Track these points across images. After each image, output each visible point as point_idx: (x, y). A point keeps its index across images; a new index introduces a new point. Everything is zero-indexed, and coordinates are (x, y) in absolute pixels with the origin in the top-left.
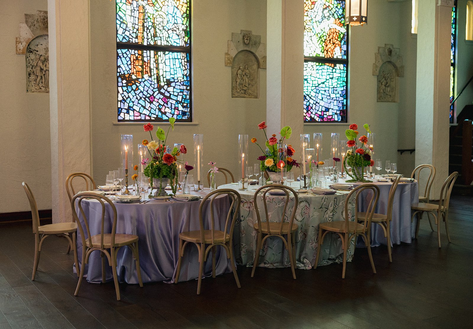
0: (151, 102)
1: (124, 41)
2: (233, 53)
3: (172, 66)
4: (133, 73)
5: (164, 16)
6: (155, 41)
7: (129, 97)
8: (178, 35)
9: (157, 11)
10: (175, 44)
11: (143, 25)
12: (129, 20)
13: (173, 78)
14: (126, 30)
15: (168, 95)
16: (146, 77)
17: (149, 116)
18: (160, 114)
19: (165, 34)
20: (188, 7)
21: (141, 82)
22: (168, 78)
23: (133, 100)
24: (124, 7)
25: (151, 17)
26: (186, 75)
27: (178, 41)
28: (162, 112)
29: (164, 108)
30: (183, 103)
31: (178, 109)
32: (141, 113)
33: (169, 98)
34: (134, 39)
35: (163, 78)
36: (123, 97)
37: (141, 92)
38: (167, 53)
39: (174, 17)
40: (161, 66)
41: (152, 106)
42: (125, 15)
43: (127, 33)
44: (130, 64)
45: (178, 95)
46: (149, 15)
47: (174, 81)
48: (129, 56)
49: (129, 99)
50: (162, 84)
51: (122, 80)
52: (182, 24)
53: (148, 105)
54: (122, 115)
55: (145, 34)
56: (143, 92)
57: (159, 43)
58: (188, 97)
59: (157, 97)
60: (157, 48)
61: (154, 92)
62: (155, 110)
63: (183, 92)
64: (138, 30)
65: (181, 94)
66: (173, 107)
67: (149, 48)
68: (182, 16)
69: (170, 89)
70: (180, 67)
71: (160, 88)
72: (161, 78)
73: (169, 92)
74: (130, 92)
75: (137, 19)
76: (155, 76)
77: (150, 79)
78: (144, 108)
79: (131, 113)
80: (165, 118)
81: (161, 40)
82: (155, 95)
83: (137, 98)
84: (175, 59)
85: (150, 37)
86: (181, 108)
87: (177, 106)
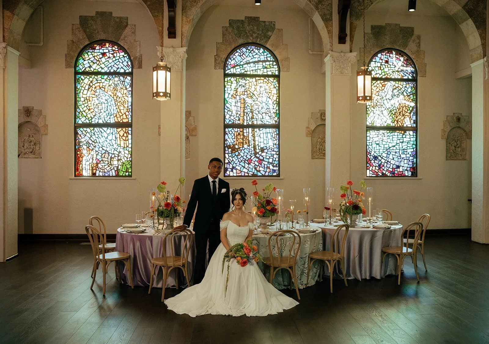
0: (249, 164)
1: (230, 123)
2: (313, 127)
3: (265, 138)
4: (236, 144)
5: (259, 104)
6: (252, 121)
7: (233, 160)
8: (270, 117)
9: (254, 101)
10: (268, 123)
11: (244, 112)
12: (234, 109)
13: (266, 146)
15: (262, 158)
16: (246, 146)
17: (247, 173)
18: (256, 172)
19: (260, 116)
20: (277, 96)
21: (242, 150)
22: (262, 146)
23: (236, 162)
24: (230, 101)
25: (250, 106)
26: (276, 144)
27: (270, 121)
28: (257, 170)
29: (258, 167)
30: (273, 164)
31: (269, 168)
32: (241, 171)
33: (263, 160)
34: (237, 121)
35: (258, 146)
36: (229, 161)
37: (242, 157)
38: (261, 129)
39: (267, 104)
40: (257, 139)
41: (250, 166)
42: (231, 106)
44: (234, 138)
45: (269, 158)
46: (248, 104)
47: (267, 149)
48: (234, 132)
49: (233, 162)
50: (258, 151)
51: (228, 149)
52: (273, 108)
53: (247, 166)
54: (228, 172)
55: (245, 117)
56: (243, 157)
57: (255, 123)
58: (277, 159)
59: (254, 160)
60: (253, 126)
61: (251, 157)
62: (252, 169)
63: (273, 156)
64: (240, 115)
65: (272, 157)
66: (266, 166)
67: (248, 126)
68: (273, 103)
69: (264, 154)
70: (271, 139)
71: (256, 153)
72: (257, 147)
73: (262, 156)
74: (234, 157)
75: (239, 108)
76: (253, 145)
77: (249, 148)
78: (244, 167)
79: (234, 171)
80: (259, 174)
81: (257, 120)
82: (252, 159)
83: (239, 161)
84: (267, 133)
85: (248, 118)
86: (271, 167)
87: (268, 166)
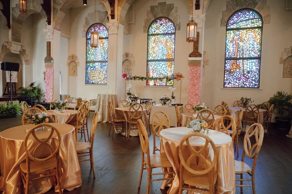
0: (239, 80)
1: (229, 57)
3: (250, 65)
4: (232, 69)
5: (248, 45)
6: (243, 56)
7: (229, 78)
8: (255, 52)
9: (244, 44)
10: (253, 56)
11: (238, 50)
12: (231, 49)
13: (251, 70)
14: (230, 53)
16: (238, 70)
17: (238, 86)
18: (243, 85)
19: (248, 52)
20: (260, 40)
21: (235, 72)
22: (248, 70)
23: (231, 79)
24: (229, 44)
25: (241, 46)
26: (258, 69)
27: (254, 55)
28: (244, 84)
29: (245, 82)
30: (255, 81)
31: (252, 83)
32: (234, 85)
33: (249, 78)
34: (233, 56)
35: (246, 70)
36: (227, 78)
37: (235, 76)
38: (248, 60)
39: (253, 45)
40: (245, 66)
41: (240, 82)
42: (230, 47)
43: (230, 54)
44: (231, 66)
45: (253, 77)
46: (240, 46)
47: (251, 72)
48: (231, 63)
49: (229, 79)
50: (245, 73)
51: (227, 72)
52: (257, 46)
53: (238, 81)
54: (226, 85)
56: (236, 76)
57: (245, 56)
58: (258, 78)
59: (243, 78)
60: (243, 59)
62: (241, 83)
63: (255, 76)
64: (235, 52)
65: (255, 77)
66: (250, 82)
67: (240, 59)
68: (257, 44)
69: (249, 75)
70: (255, 66)
71: (244, 75)
72: (245, 70)
73: (248, 76)
74: (230, 76)
75: (235, 48)
76: (242, 70)
77: (240, 71)
78: (236, 82)
79: (230, 84)
80: (245, 86)
81: (246, 55)
82: (241, 77)
83: (233, 79)
84: (252, 62)
85: (240, 54)
86: (254, 82)
87: (252, 82)
